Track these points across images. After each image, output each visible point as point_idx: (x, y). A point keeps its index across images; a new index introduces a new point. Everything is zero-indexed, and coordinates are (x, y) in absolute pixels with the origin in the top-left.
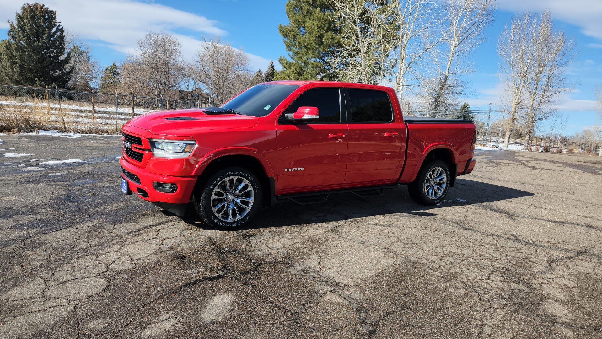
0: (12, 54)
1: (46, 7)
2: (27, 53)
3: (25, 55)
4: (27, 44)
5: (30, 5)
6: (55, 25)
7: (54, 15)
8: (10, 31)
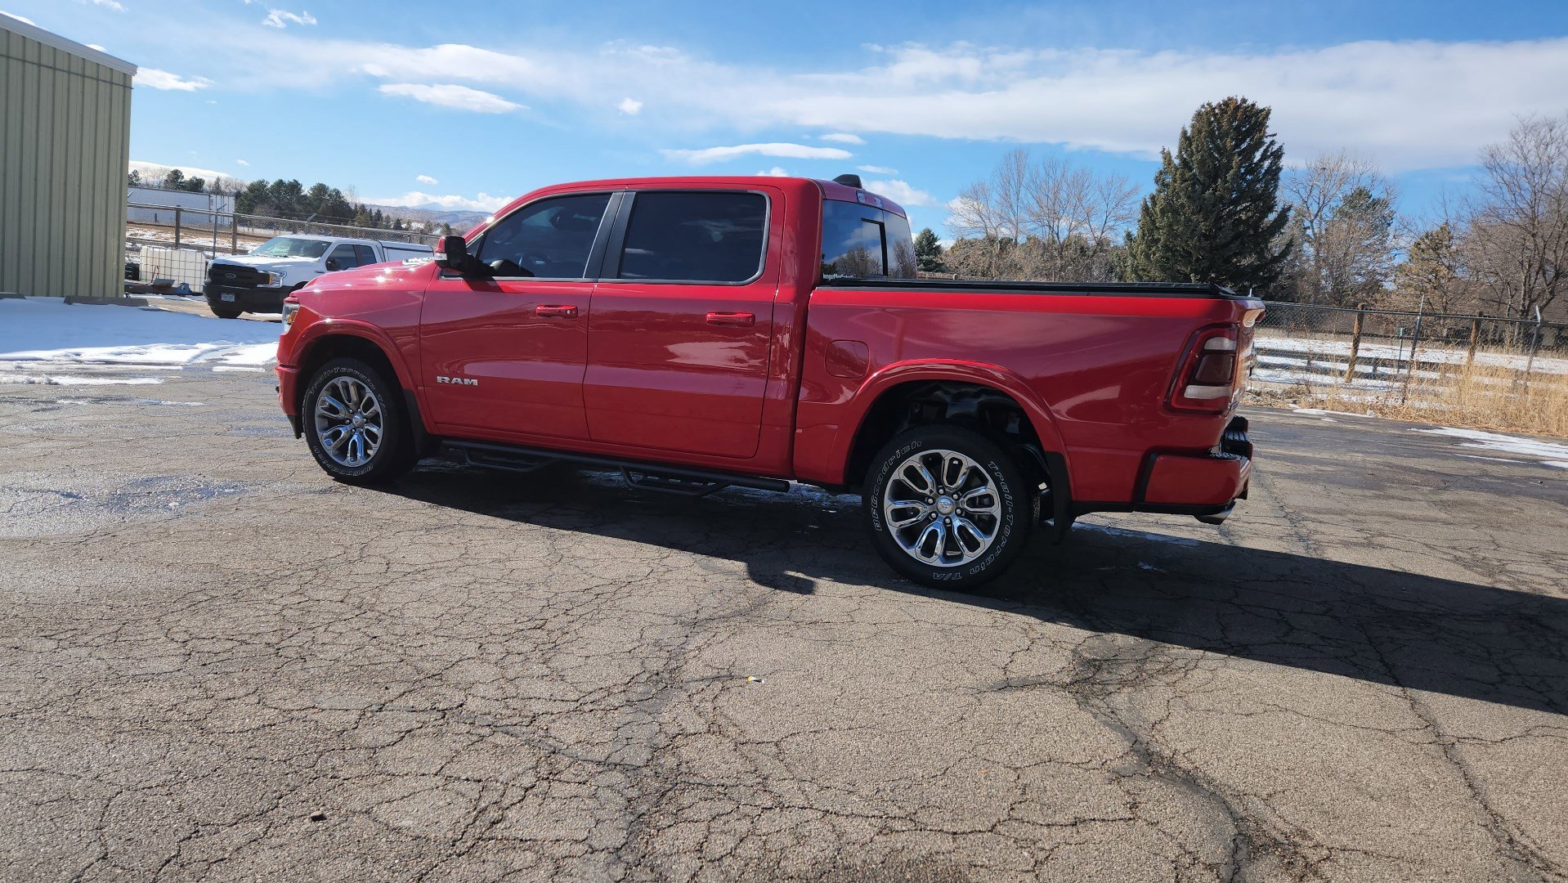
0: (1154, 222)
1: (1249, 102)
2: (1182, 218)
3: (1178, 222)
4: (1189, 197)
5: (1214, 105)
6: (1264, 143)
7: (1264, 119)
8: (1161, 173)
